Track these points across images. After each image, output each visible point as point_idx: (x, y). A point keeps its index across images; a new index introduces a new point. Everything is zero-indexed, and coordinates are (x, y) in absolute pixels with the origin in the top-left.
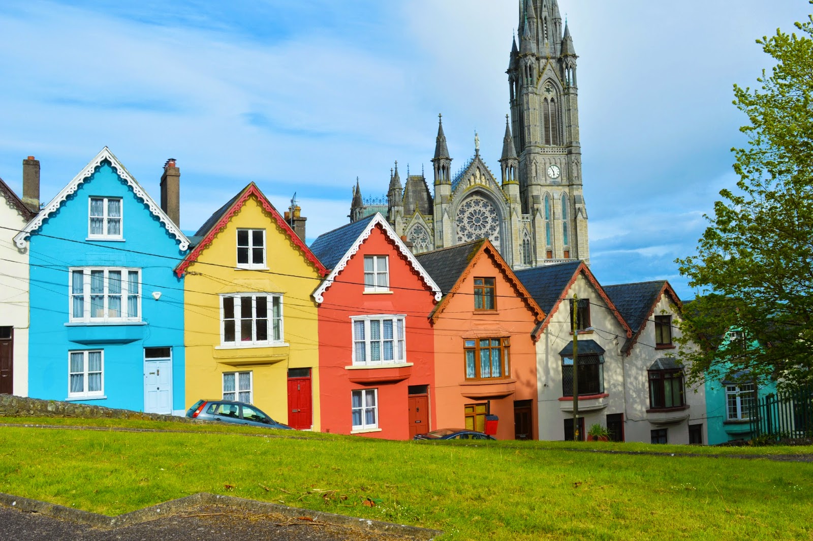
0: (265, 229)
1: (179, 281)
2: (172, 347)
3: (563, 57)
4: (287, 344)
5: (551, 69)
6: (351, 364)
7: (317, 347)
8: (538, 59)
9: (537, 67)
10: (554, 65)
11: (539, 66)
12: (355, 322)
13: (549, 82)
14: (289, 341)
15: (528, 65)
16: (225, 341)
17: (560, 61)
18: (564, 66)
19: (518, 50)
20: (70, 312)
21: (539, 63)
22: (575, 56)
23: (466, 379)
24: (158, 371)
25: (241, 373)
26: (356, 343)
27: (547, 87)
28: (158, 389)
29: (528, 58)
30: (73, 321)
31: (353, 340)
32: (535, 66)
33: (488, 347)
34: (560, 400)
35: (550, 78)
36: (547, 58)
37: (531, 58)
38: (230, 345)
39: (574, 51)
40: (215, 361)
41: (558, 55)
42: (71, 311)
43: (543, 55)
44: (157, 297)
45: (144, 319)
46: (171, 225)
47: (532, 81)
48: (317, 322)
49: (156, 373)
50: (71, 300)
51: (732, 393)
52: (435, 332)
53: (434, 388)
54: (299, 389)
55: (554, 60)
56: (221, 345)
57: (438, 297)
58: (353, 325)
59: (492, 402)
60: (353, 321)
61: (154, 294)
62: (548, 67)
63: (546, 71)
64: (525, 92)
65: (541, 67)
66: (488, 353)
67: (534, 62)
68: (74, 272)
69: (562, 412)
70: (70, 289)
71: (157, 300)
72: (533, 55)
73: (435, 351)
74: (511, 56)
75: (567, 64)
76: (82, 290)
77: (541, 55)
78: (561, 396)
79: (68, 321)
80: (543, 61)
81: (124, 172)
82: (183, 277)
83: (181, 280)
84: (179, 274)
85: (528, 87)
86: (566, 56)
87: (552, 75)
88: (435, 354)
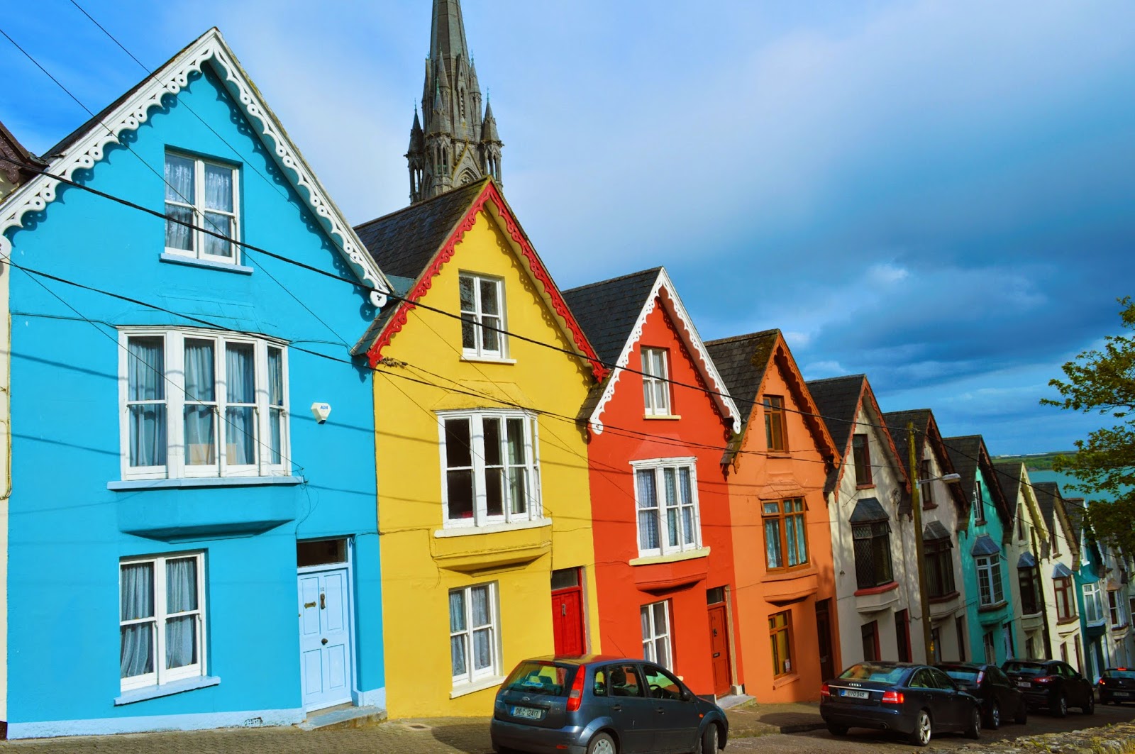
0: (501, 278)
1: (363, 379)
2: (352, 536)
3: (486, 143)
4: (548, 521)
5: (470, 157)
6: (636, 555)
7: (590, 524)
8: (453, 142)
9: (452, 153)
10: (473, 152)
11: (454, 151)
12: (638, 471)
13: (467, 173)
14: (550, 514)
15: (442, 147)
16: (450, 518)
17: (480, 147)
18: (486, 154)
19: (422, 128)
20: (122, 452)
21: (454, 148)
22: (499, 144)
23: (769, 571)
24: (322, 598)
25: (475, 588)
26: (640, 512)
27: (464, 180)
28: (324, 642)
29: (441, 138)
30: (132, 475)
31: (637, 509)
32: (450, 151)
33: (788, 513)
34: (856, 595)
35: (468, 169)
36: (465, 143)
37: (446, 139)
38: (463, 525)
39: (498, 137)
40: (434, 564)
41: (478, 139)
42: (125, 447)
43: (459, 137)
44: (325, 414)
45: (298, 469)
46: (353, 245)
47: (446, 169)
48: (586, 473)
49: (318, 603)
50: (125, 419)
51: (983, 567)
52: (731, 489)
53: (734, 591)
54: (564, 612)
55: (473, 146)
56: (445, 526)
57: (737, 427)
58: (635, 477)
59: (793, 607)
60: (635, 471)
61: (317, 406)
62: (466, 154)
63: (464, 159)
64: (437, 183)
65: (457, 153)
66: (789, 524)
67: (449, 144)
68: (133, 341)
69: (859, 616)
70: (123, 387)
71: (322, 422)
72: (448, 135)
73: (732, 524)
74: (412, 134)
75: (490, 153)
76: (159, 391)
77: (456, 137)
78: (855, 588)
79: (117, 475)
80: (459, 146)
81: (255, 101)
82: (372, 369)
83: (368, 376)
84: (365, 360)
85: (442, 177)
86: (489, 142)
87: (471, 164)
88: (732, 528)
